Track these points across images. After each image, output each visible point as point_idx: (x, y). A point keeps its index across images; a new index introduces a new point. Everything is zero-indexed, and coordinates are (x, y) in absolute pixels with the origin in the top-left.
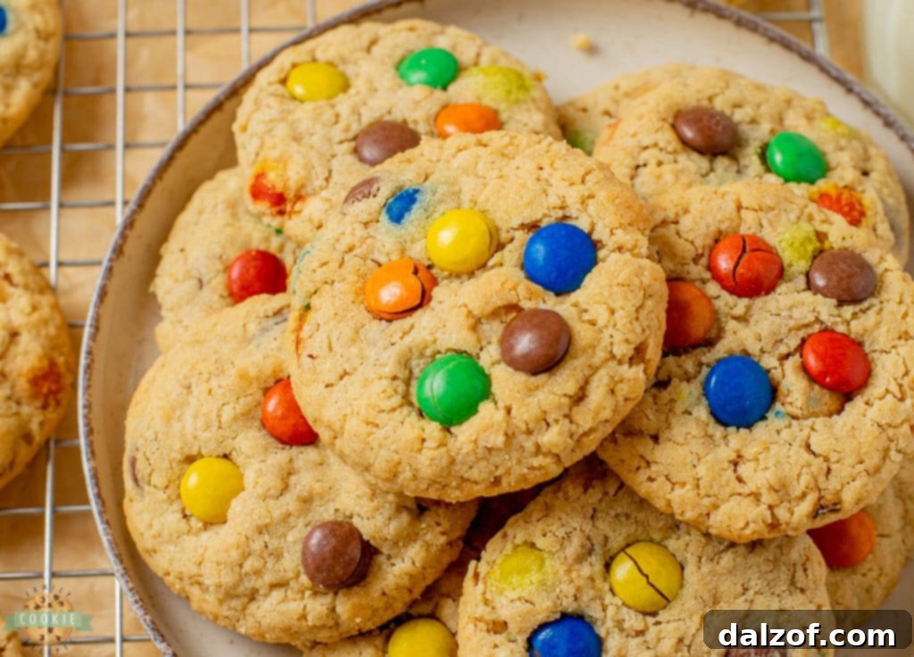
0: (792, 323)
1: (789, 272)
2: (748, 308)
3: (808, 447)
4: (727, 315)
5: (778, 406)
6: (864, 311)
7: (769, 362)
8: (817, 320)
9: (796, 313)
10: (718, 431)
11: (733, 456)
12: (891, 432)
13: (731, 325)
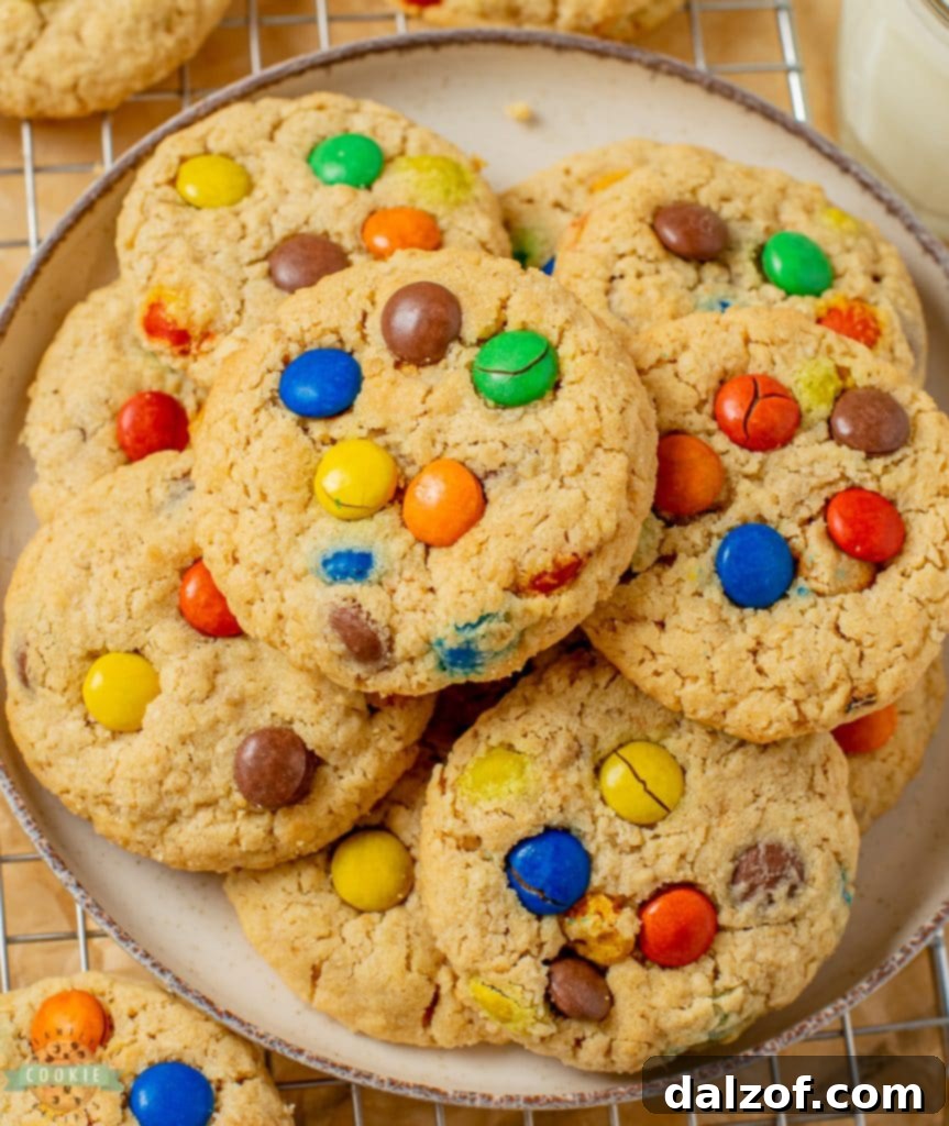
0: (814, 481)
1: (808, 418)
2: (762, 464)
3: (837, 628)
4: (739, 473)
5: (801, 582)
6: (896, 463)
7: (788, 529)
8: (844, 477)
9: (819, 469)
10: (733, 614)
11: (752, 644)
12: (932, 608)
13: (743, 486)
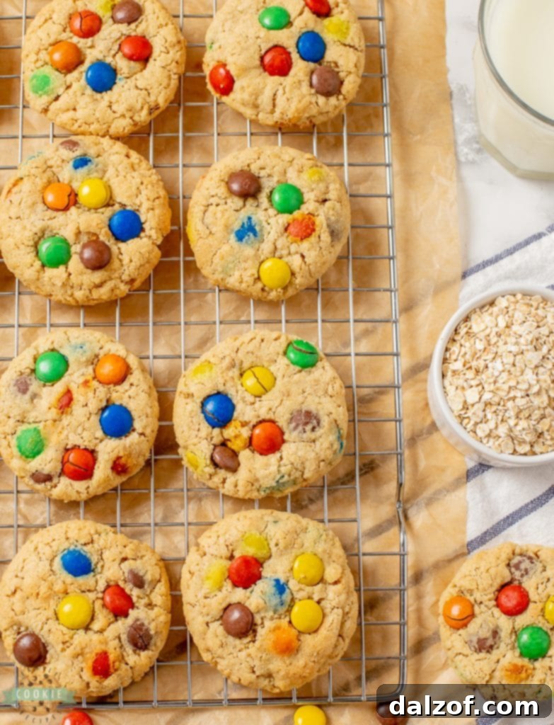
0: (113, 40)
1: (104, 20)
2: (93, 41)
3: (137, 87)
4: (85, 48)
5: (119, 76)
6: (140, 23)
7: (109, 60)
8: (122, 35)
9: (113, 35)
10: (98, 96)
11: (108, 104)
12: (168, 68)
13: (88, 52)
